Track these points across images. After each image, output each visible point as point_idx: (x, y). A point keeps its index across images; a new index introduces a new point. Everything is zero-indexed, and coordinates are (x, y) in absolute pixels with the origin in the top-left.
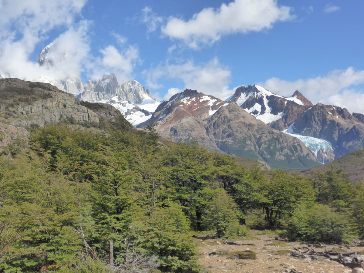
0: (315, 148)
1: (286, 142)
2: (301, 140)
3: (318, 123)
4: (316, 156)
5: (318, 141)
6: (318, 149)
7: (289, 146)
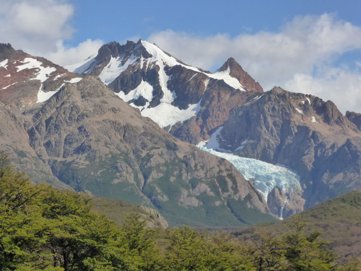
0: (264, 184)
1: (203, 169)
2: (235, 165)
3: (272, 131)
4: (265, 201)
5: (272, 170)
6: (271, 187)
7: (210, 178)
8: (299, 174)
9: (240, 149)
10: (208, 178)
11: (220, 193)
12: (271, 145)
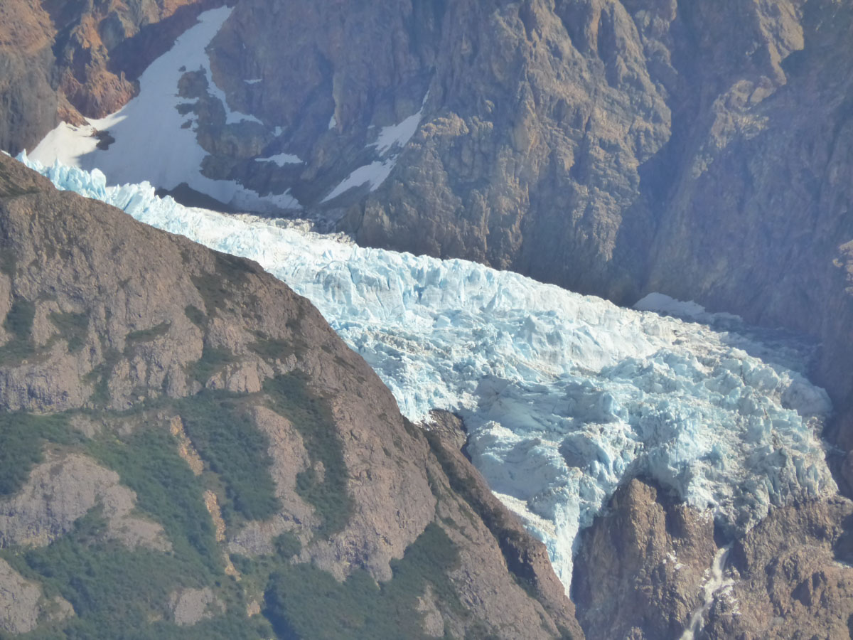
4: (558, 587)
5: (608, 343)
6: (601, 478)
7: (134, 412)
8: (813, 376)
9: (366, 185)
10: (114, 413)
11: (207, 528)
12: (600, 153)
